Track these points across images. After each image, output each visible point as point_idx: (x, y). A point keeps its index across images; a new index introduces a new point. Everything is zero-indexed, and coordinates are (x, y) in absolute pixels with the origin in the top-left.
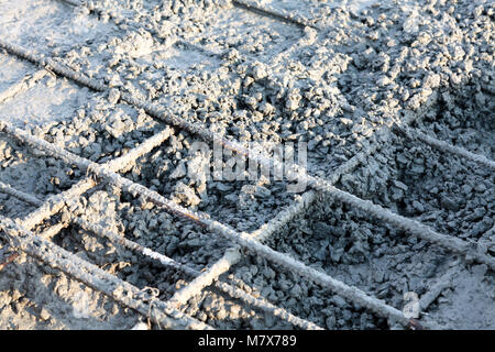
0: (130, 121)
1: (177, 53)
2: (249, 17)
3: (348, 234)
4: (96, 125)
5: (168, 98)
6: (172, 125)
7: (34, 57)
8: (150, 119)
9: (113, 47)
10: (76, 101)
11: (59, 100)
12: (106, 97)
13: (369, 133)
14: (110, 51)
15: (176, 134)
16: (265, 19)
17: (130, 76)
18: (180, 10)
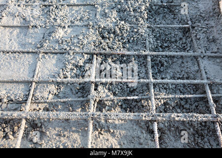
0: (83, 59)
1: (71, 30)
2: (75, 8)
3: (160, 62)
4: (73, 65)
5: (86, 46)
6: (95, 54)
7: (34, 51)
8: (87, 55)
9: (55, 37)
10: (60, 60)
11: (54, 62)
12: (69, 54)
13: (144, 31)
14: (55, 38)
15: (97, 56)
16: (80, 7)
17: (70, 44)
18: (55, 14)
